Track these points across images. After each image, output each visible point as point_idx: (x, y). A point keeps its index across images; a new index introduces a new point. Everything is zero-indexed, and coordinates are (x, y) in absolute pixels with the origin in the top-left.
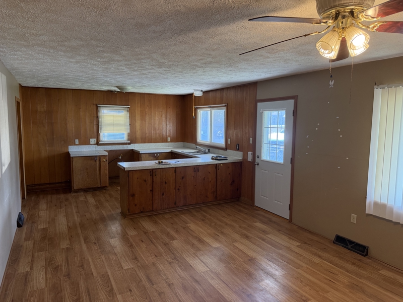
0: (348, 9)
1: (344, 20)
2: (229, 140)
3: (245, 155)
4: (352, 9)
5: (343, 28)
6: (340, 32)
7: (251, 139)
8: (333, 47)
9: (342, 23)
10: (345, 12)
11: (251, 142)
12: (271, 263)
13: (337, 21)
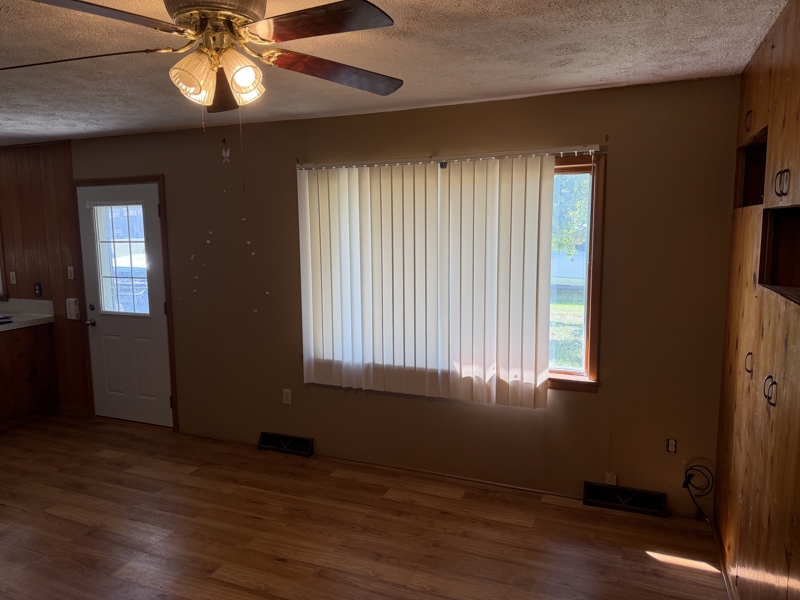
0: (221, 15)
1: (217, 35)
2: (12, 274)
3: (59, 308)
4: (228, 17)
5: (217, 50)
6: (212, 56)
7: (71, 269)
8: (202, 83)
9: (214, 39)
10: (217, 20)
11: (71, 276)
12: (138, 525)
13: (204, 33)
